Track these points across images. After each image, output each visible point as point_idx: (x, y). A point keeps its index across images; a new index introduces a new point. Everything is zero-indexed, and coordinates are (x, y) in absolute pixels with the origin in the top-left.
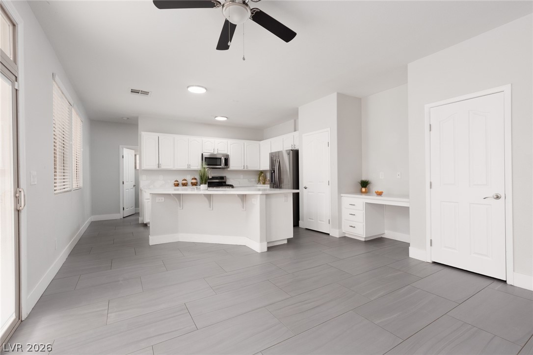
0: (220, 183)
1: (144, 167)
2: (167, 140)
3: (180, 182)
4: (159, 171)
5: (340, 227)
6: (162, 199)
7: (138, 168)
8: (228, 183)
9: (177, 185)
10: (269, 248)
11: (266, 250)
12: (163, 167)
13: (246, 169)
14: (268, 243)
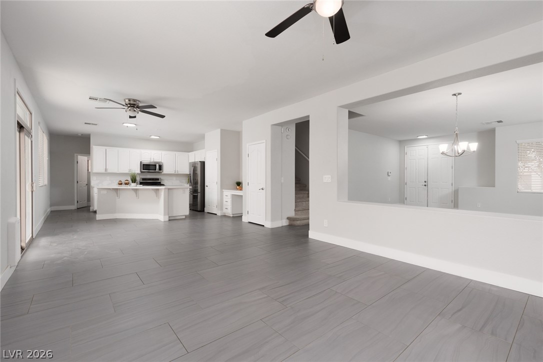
0: (156, 182)
1: (95, 171)
2: (112, 151)
3: (123, 181)
4: (106, 174)
5: (222, 209)
6: (105, 192)
7: (90, 171)
8: (162, 183)
9: (121, 184)
10: (169, 220)
11: (167, 220)
12: (109, 171)
13: (176, 173)
14: (169, 217)
